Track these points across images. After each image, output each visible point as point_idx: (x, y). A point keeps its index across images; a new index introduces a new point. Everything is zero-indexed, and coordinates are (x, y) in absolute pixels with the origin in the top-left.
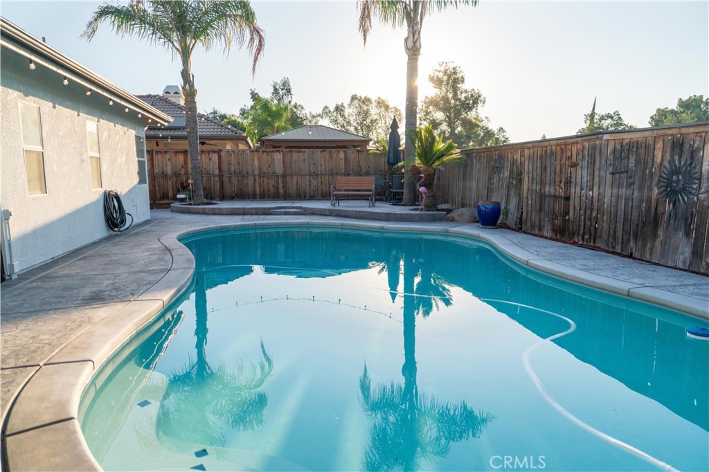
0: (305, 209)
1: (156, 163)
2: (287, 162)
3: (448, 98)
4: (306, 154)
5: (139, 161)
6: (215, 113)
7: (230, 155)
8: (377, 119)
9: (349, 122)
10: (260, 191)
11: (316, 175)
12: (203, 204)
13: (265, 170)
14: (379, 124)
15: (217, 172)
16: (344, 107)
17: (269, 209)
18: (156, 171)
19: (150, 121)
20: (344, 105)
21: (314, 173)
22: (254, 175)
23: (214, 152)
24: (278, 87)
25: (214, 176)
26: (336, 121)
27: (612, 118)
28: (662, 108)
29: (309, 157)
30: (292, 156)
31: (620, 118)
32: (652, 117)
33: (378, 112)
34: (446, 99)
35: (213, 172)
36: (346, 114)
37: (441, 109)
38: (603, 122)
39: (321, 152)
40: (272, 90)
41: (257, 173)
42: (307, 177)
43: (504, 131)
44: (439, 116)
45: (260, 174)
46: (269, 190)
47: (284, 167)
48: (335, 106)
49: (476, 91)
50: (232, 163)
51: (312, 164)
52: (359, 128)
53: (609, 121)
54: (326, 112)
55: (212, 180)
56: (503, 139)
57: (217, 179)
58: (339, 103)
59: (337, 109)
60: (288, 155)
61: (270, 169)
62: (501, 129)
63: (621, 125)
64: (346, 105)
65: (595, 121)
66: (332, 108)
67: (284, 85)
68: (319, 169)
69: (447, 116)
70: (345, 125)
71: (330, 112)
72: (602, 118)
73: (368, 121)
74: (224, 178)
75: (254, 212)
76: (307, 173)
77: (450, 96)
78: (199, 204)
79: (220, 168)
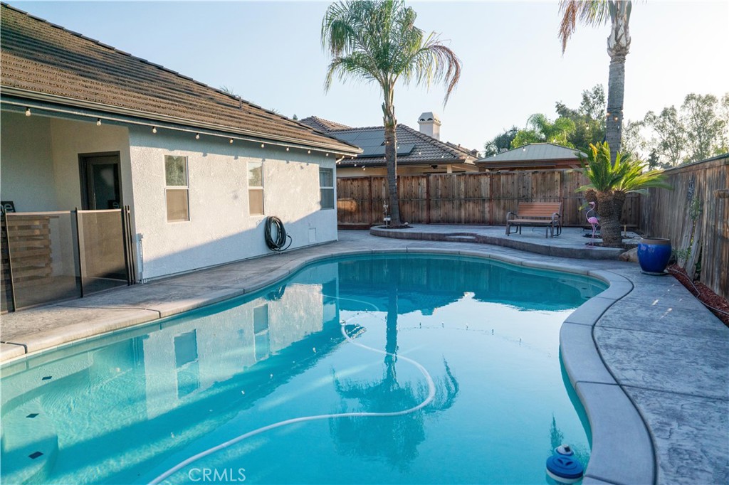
0: (478, 237)
1: (373, 189)
2: (495, 186)
4: (516, 177)
5: (321, 190)
6: (515, 130)
7: (438, 180)
9: (680, 128)
10: (465, 215)
11: (525, 199)
12: (397, 227)
13: (471, 194)
15: (425, 196)
16: (675, 111)
17: (445, 235)
18: (373, 196)
19: (327, 155)
20: (675, 108)
21: (524, 196)
22: (460, 199)
23: (423, 177)
24: (588, 96)
25: (423, 200)
26: (663, 127)
29: (518, 179)
30: (500, 179)
35: (422, 196)
36: (678, 118)
39: (533, 173)
40: (581, 100)
41: (463, 197)
42: (516, 201)
45: (466, 197)
46: (474, 215)
47: (491, 190)
48: (662, 110)
50: (440, 187)
51: (521, 187)
54: (650, 118)
55: (420, 204)
57: (425, 203)
58: (669, 106)
59: (665, 113)
60: (496, 178)
61: (476, 193)
64: (677, 108)
66: (658, 113)
67: (596, 93)
68: (530, 192)
70: (676, 131)
71: (655, 118)
74: (431, 202)
75: (430, 237)
76: (516, 197)
78: (392, 228)
79: (428, 192)
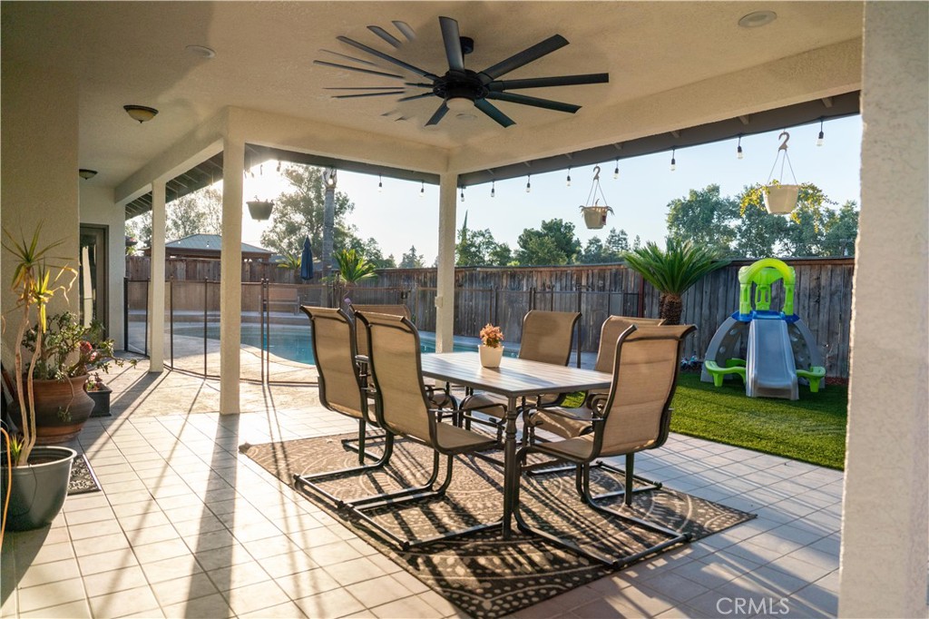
3: (310, 199)
8: (204, 214)
14: (209, 221)
27: (483, 235)
28: (529, 228)
31: (491, 237)
32: (520, 237)
33: (207, 203)
34: (307, 200)
37: (300, 211)
38: (475, 239)
43: (375, 243)
44: (298, 218)
47: (187, 276)
49: (343, 195)
52: (180, 222)
53: (481, 239)
56: (374, 251)
62: (372, 239)
63: (492, 243)
65: (468, 237)
69: (307, 219)
72: (474, 235)
73: (193, 214)
77: (312, 195)
